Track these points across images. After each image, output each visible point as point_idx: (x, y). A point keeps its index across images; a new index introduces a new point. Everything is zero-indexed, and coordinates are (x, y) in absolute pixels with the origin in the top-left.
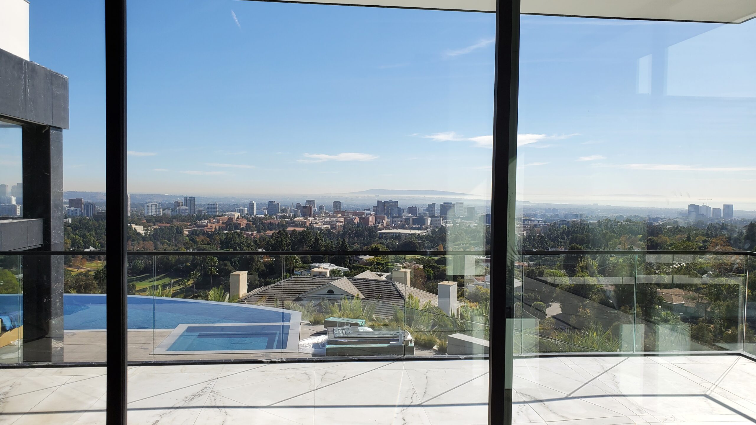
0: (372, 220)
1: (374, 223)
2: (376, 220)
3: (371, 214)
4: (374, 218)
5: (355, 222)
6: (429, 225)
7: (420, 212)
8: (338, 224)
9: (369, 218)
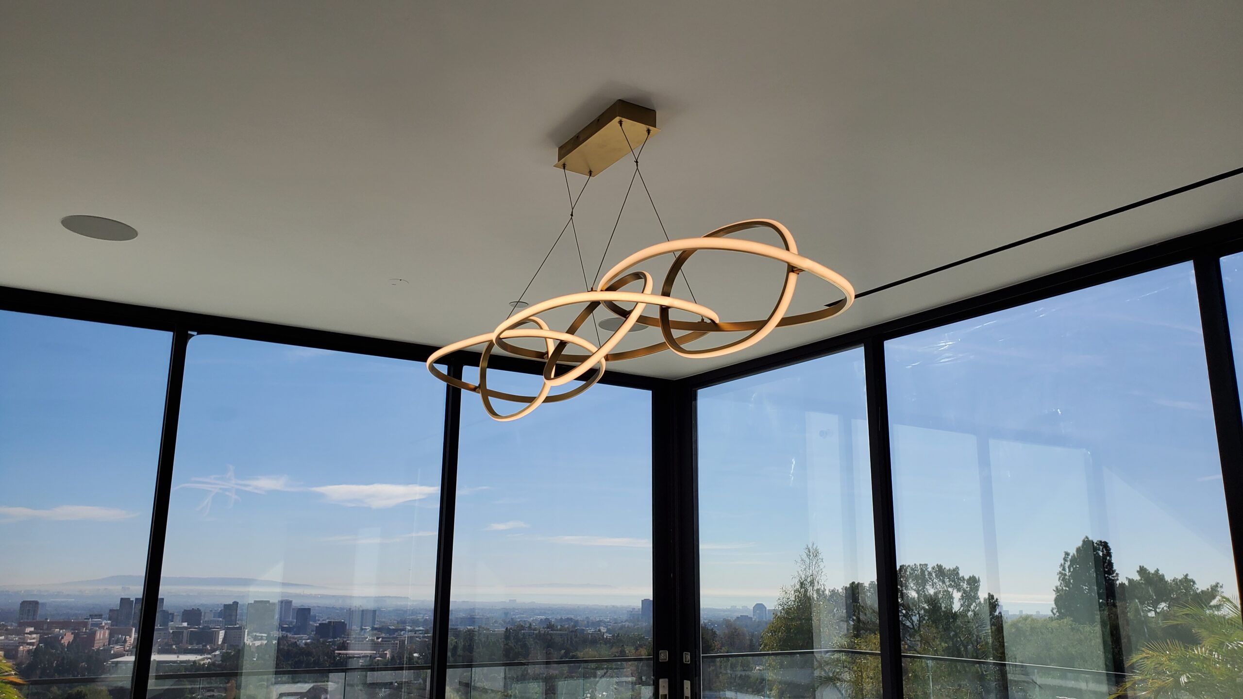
0: (102, 636)
1: (107, 643)
2: (111, 635)
3: (103, 624)
4: (107, 632)
5: (62, 642)
6: (220, 643)
7: (206, 619)
8: (21, 647)
9: (94, 633)
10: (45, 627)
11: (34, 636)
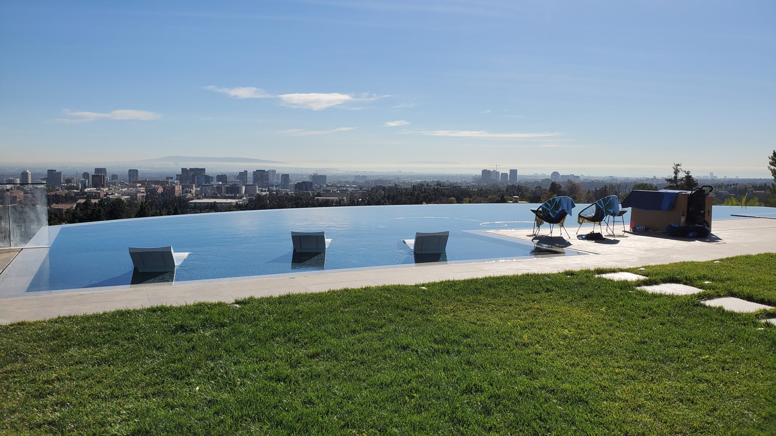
1: (181, 193)
2: (183, 189)
4: (181, 187)
5: (158, 191)
6: (243, 193)
7: (230, 180)
8: (138, 194)
9: (174, 187)
10: (146, 183)
11: (142, 188)
